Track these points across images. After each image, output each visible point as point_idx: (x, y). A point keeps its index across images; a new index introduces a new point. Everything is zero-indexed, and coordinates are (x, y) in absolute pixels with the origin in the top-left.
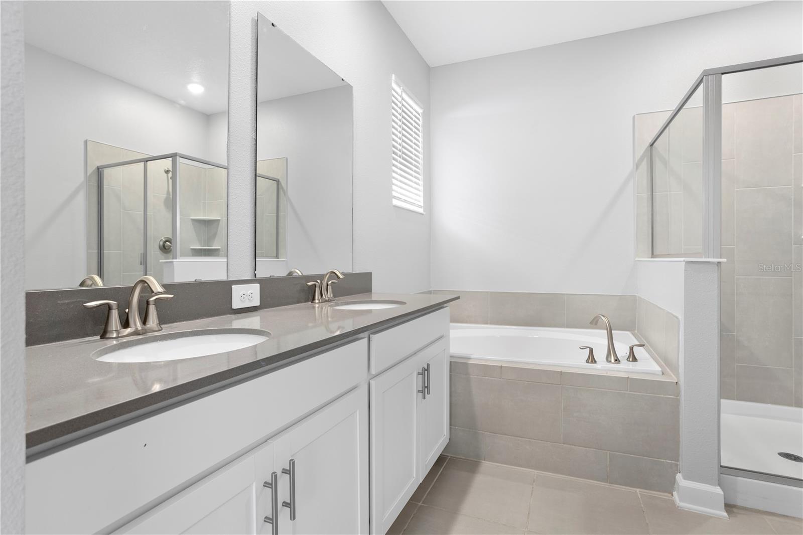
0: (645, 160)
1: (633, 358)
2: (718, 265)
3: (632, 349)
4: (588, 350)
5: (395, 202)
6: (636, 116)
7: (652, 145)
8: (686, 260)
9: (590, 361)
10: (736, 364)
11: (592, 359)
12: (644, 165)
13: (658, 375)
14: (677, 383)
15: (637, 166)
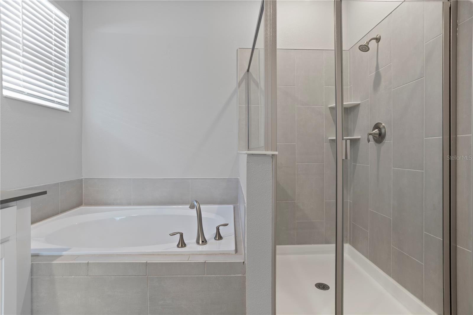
0: (244, 81)
1: (219, 236)
2: (272, 158)
3: (218, 229)
4: (179, 235)
5: (6, 93)
6: (239, 49)
7: (248, 71)
8: (247, 153)
9: (180, 246)
10: (296, 221)
11: (182, 244)
12: (243, 85)
13: (232, 254)
14: (244, 262)
15: (239, 85)
